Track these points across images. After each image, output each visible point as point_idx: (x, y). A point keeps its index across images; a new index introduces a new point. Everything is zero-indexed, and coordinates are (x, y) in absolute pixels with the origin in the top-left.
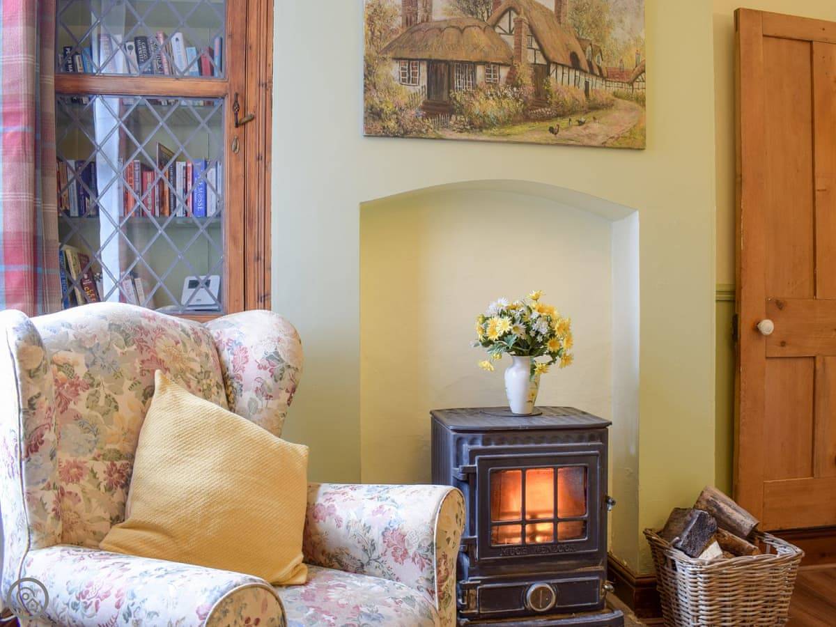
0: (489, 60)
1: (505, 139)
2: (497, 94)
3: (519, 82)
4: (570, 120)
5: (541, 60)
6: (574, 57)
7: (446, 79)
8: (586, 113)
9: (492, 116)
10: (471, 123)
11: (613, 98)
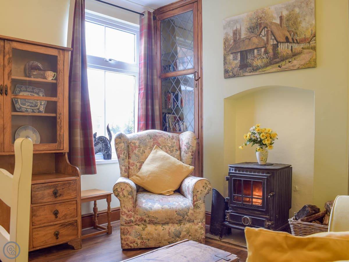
0: (258, 47)
1: (264, 73)
2: (261, 58)
3: (268, 52)
4: (286, 61)
5: (275, 42)
6: (287, 38)
7: (245, 56)
8: (292, 58)
9: (260, 65)
10: (253, 69)
11: (302, 50)
